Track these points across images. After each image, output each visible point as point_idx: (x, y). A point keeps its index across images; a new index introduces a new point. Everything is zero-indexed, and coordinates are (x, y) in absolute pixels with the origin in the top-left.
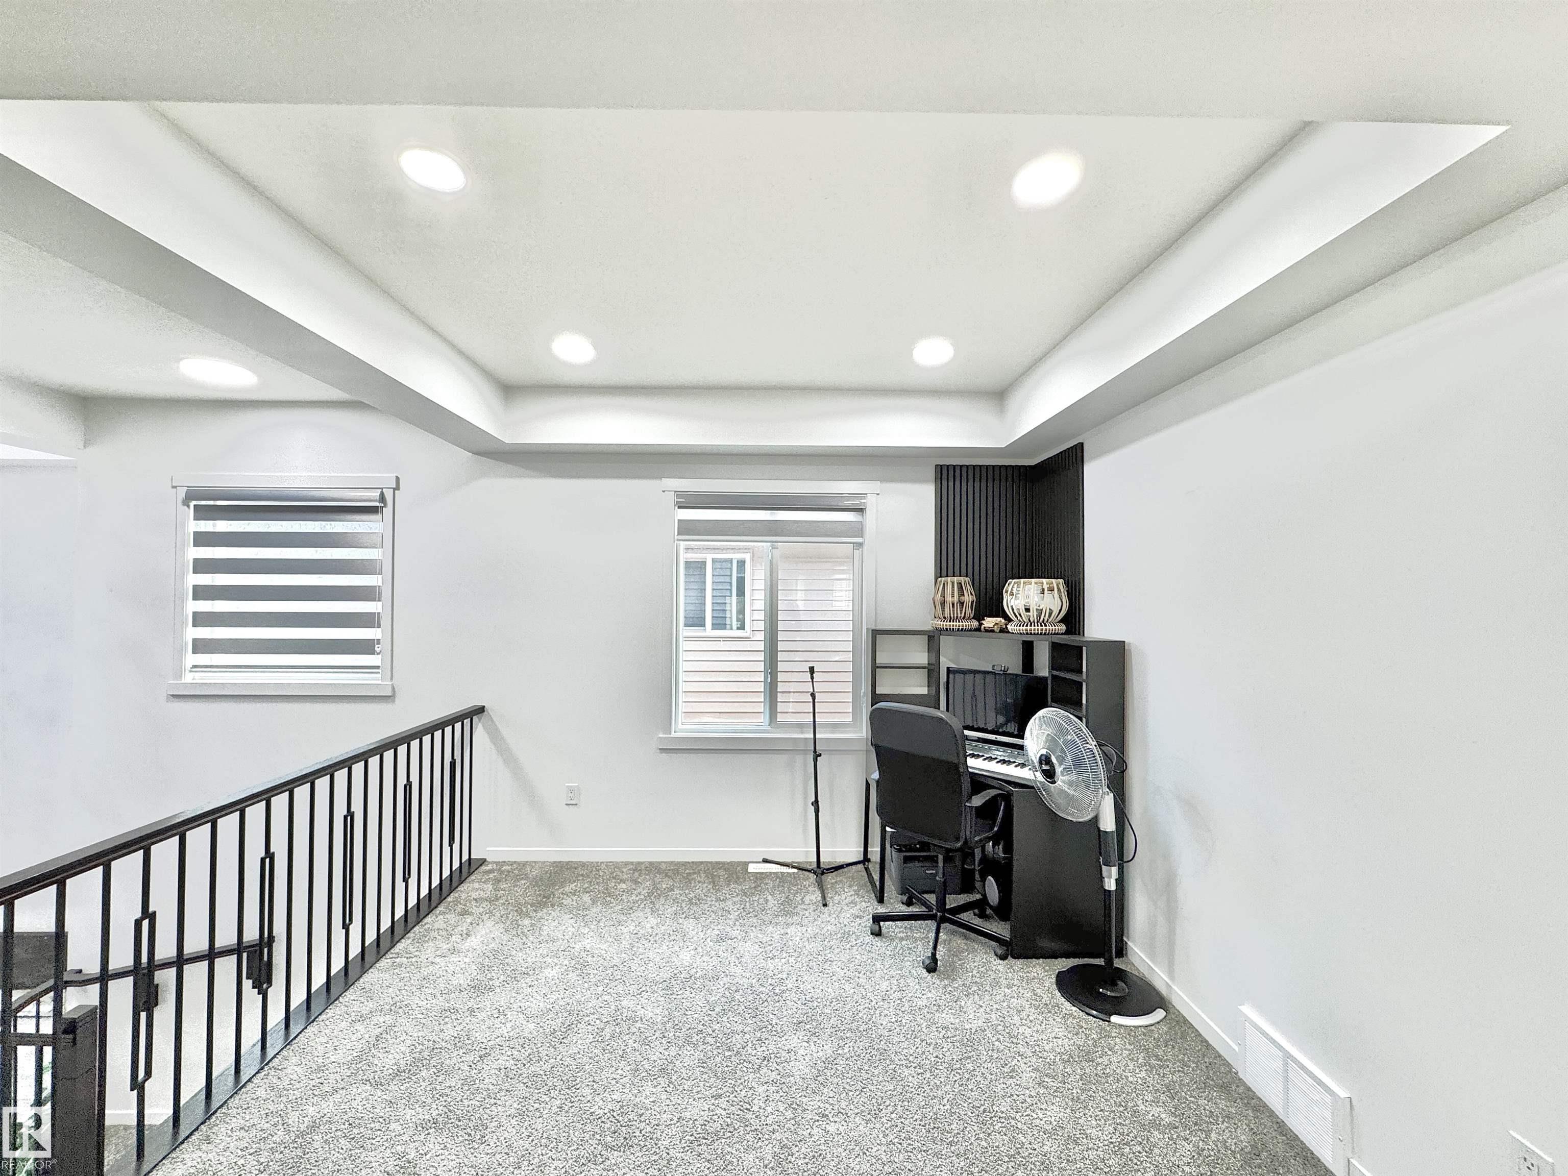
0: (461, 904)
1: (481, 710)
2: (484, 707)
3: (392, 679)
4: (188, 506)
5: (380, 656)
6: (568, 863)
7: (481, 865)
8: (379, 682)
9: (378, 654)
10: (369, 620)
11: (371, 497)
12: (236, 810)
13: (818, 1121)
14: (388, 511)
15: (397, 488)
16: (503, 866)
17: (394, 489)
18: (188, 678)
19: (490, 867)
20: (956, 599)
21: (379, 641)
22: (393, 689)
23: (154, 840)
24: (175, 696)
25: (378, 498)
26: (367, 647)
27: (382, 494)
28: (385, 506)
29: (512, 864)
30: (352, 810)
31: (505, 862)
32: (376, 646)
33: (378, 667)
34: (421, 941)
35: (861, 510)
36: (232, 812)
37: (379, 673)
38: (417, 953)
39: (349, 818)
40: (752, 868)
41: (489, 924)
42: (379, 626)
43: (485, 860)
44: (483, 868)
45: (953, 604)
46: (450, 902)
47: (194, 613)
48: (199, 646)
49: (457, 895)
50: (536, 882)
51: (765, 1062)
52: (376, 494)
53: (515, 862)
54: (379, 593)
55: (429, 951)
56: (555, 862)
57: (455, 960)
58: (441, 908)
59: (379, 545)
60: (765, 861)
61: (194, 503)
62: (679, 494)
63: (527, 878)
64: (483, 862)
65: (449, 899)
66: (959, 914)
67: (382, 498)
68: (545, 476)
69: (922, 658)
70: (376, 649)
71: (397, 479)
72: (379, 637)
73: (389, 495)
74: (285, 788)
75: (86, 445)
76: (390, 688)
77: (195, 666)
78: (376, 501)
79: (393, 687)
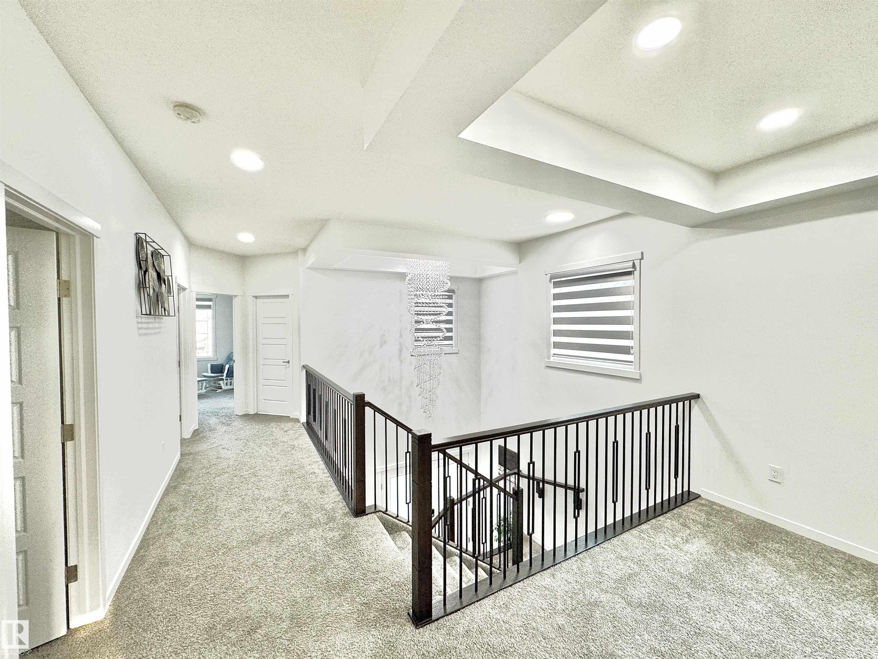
0: (682, 518)
1: (697, 396)
2: (699, 395)
3: (640, 370)
4: (551, 282)
5: (633, 356)
6: (771, 525)
7: (697, 498)
8: (633, 371)
9: (632, 354)
10: (626, 335)
11: (627, 266)
12: (564, 425)
14: (637, 273)
15: (642, 258)
16: (713, 505)
17: (640, 260)
18: (552, 359)
19: (703, 502)
21: (632, 347)
23: (535, 430)
24: (547, 366)
25: (631, 266)
26: (626, 350)
27: (634, 263)
28: (635, 270)
29: (721, 506)
30: (617, 440)
31: (715, 503)
32: (631, 350)
33: (632, 362)
34: (657, 529)
36: (573, 424)
37: (632, 365)
38: (653, 536)
39: (615, 443)
41: (703, 541)
42: (632, 339)
43: (700, 496)
44: (698, 500)
46: (675, 514)
47: (554, 330)
48: (557, 345)
49: (680, 511)
50: (740, 527)
52: (631, 264)
53: (724, 506)
54: (632, 321)
55: (660, 538)
56: (758, 520)
57: (678, 554)
58: (668, 515)
59: (632, 293)
61: (553, 280)
63: (733, 521)
64: (698, 496)
65: (675, 511)
67: (634, 266)
70: (631, 351)
71: (642, 253)
72: (632, 345)
73: (637, 263)
74: (584, 420)
75: (520, 262)
76: (639, 374)
77: (554, 354)
78: (630, 268)
79: (640, 374)
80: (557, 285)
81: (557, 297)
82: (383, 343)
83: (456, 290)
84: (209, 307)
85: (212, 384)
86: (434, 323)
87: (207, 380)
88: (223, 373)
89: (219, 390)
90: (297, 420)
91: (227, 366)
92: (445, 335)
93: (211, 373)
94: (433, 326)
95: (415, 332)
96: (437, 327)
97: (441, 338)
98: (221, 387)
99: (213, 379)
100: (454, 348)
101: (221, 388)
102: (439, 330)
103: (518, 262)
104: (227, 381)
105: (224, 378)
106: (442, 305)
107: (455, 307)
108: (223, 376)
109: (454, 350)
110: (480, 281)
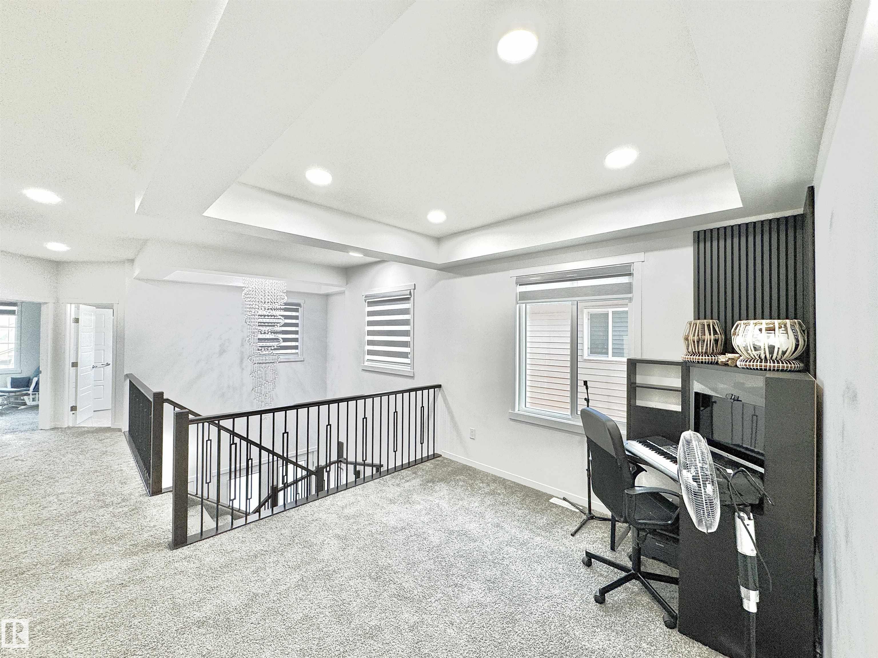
1: (439, 386)
2: (441, 385)
3: (413, 369)
6: (470, 467)
7: (438, 457)
8: (410, 370)
9: (409, 359)
10: (406, 345)
13: (447, 624)
14: (412, 299)
16: (446, 460)
17: (414, 289)
18: (366, 364)
19: (440, 459)
20: (696, 338)
21: (409, 354)
22: (414, 374)
26: (405, 355)
27: (410, 291)
28: (411, 296)
31: (446, 458)
33: (409, 364)
35: (630, 274)
37: (409, 366)
39: (365, 419)
40: (552, 500)
42: (410, 347)
43: (441, 456)
45: (694, 342)
47: (368, 340)
48: (370, 352)
49: (420, 465)
51: (454, 586)
52: (409, 291)
54: (410, 334)
56: (465, 465)
59: (410, 313)
60: (564, 499)
61: (367, 301)
62: (518, 278)
63: (450, 467)
64: (440, 456)
65: (416, 466)
66: (648, 579)
67: (410, 294)
68: (461, 277)
69: (677, 383)
70: (409, 357)
71: (415, 284)
72: (410, 351)
73: (412, 292)
75: (347, 284)
76: (412, 373)
77: (368, 360)
78: (408, 295)
79: (414, 372)
80: (370, 304)
81: (370, 314)
82: (222, 352)
83: (302, 304)
84: (13, 312)
85: (12, 400)
86: (272, 334)
87: (4, 395)
88: (30, 387)
89: (23, 407)
90: (120, 430)
91: (35, 380)
92: (280, 345)
93: (12, 388)
94: (272, 336)
95: (258, 342)
96: (276, 337)
97: (276, 347)
98: (25, 403)
99: (13, 394)
100: (299, 357)
101: (26, 405)
102: (277, 340)
103: (346, 284)
104: (33, 397)
105: (30, 392)
106: (280, 317)
107: (301, 320)
108: (29, 390)
109: (300, 358)
110: (327, 296)
